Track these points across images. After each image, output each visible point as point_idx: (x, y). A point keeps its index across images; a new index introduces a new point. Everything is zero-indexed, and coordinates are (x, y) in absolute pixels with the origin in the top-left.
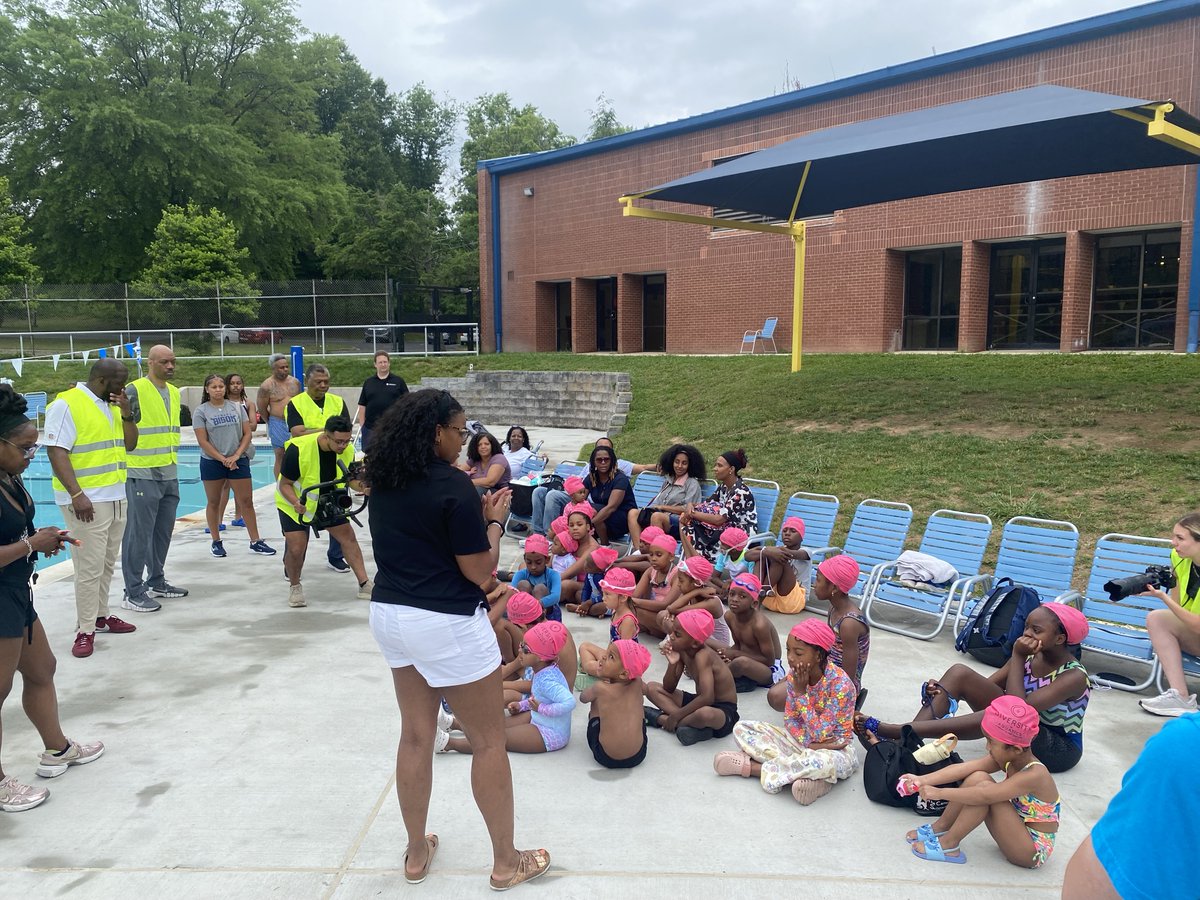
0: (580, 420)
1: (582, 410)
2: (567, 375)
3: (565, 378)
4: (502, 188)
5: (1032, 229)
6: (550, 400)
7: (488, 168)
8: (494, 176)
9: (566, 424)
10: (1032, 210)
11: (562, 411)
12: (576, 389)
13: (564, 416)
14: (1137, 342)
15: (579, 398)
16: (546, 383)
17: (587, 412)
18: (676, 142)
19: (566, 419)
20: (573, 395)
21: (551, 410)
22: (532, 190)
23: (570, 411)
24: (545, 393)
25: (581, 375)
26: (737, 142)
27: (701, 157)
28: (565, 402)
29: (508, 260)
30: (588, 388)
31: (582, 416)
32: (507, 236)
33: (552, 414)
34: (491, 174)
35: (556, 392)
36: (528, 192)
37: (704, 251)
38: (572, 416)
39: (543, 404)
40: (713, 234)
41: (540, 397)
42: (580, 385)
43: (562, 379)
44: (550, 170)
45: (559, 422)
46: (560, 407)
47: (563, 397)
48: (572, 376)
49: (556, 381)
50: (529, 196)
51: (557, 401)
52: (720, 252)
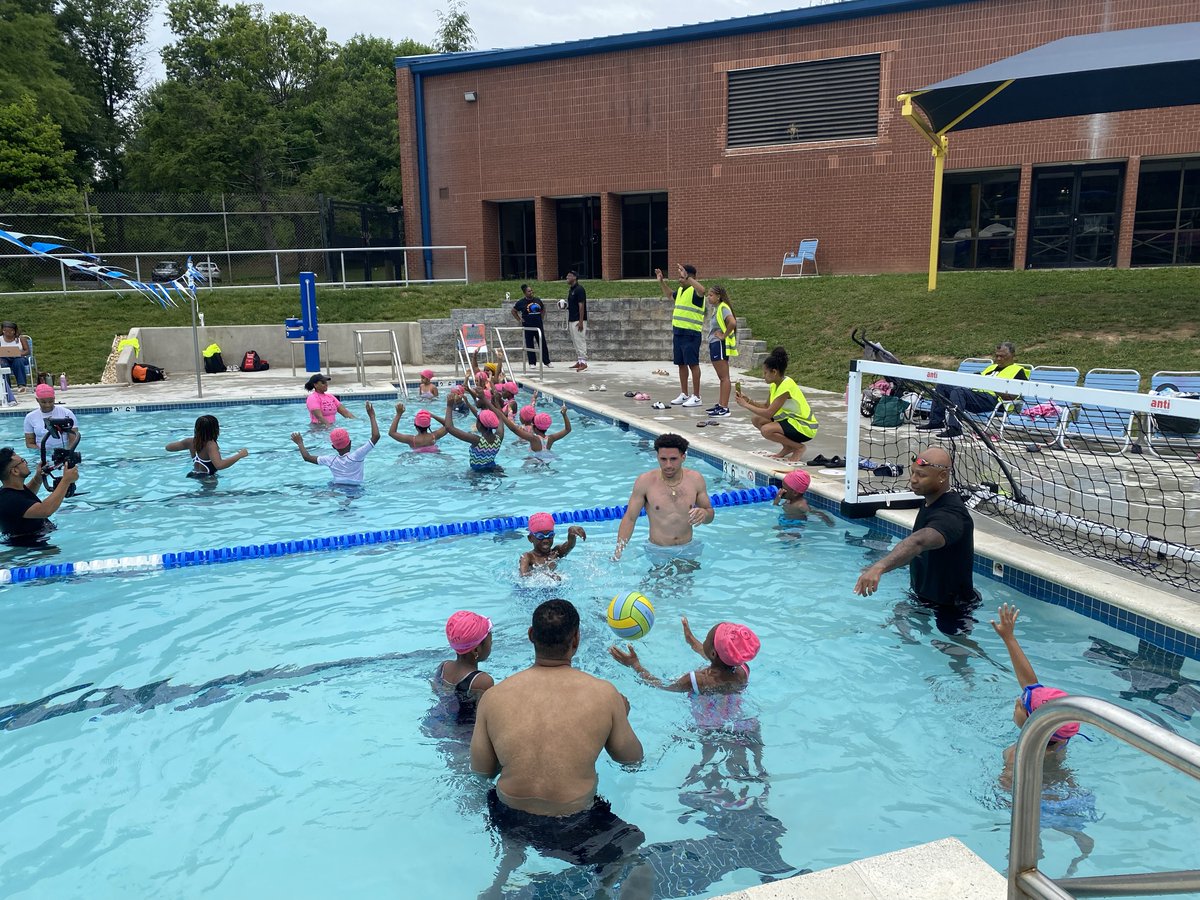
0: (650, 352)
1: (651, 341)
2: (629, 302)
3: (627, 305)
4: (426, 91)
5: (1095, 154)
6: (609, 331)
7: (410, 66)
8: (418, 76)
9: (631, 357)
10: (1096, 135)
11: (626, 343)
12: (641, 317)
13: (629, 347)
14: (1174, 258)
15: (646, 327)
16: (603, 312)
17: (658, 342)
18: (679, 50)
19: (631, 352)
20: (638, 324)
21: (612, 341)
22: (475, 95)
23: (635, 342)
24: (602, 323)
25: (647, 302)
26: (759, 54)
27: (711, 69)
28: (628, 332)
29: (438, 176)
30: (654, 316)
31: (653, 347)
32: (436, 145)
33: (612, 346)
34: (414, 74)
35: (616, 322)
36: (470, 96)
37: (717, 171)
38: (639, 347)
39: (601, 336)
40: (729, 150)
41: (597, 328)
42: (645, 312)
43: (623, 307)
44: (499, 73)
45: (623, 355)
46: (622, 338)
47: (626, 327)
48: (635, 303)
49: (615, 308)
50: (470, 102)
51: (618, 332)
52: (739, 170)
